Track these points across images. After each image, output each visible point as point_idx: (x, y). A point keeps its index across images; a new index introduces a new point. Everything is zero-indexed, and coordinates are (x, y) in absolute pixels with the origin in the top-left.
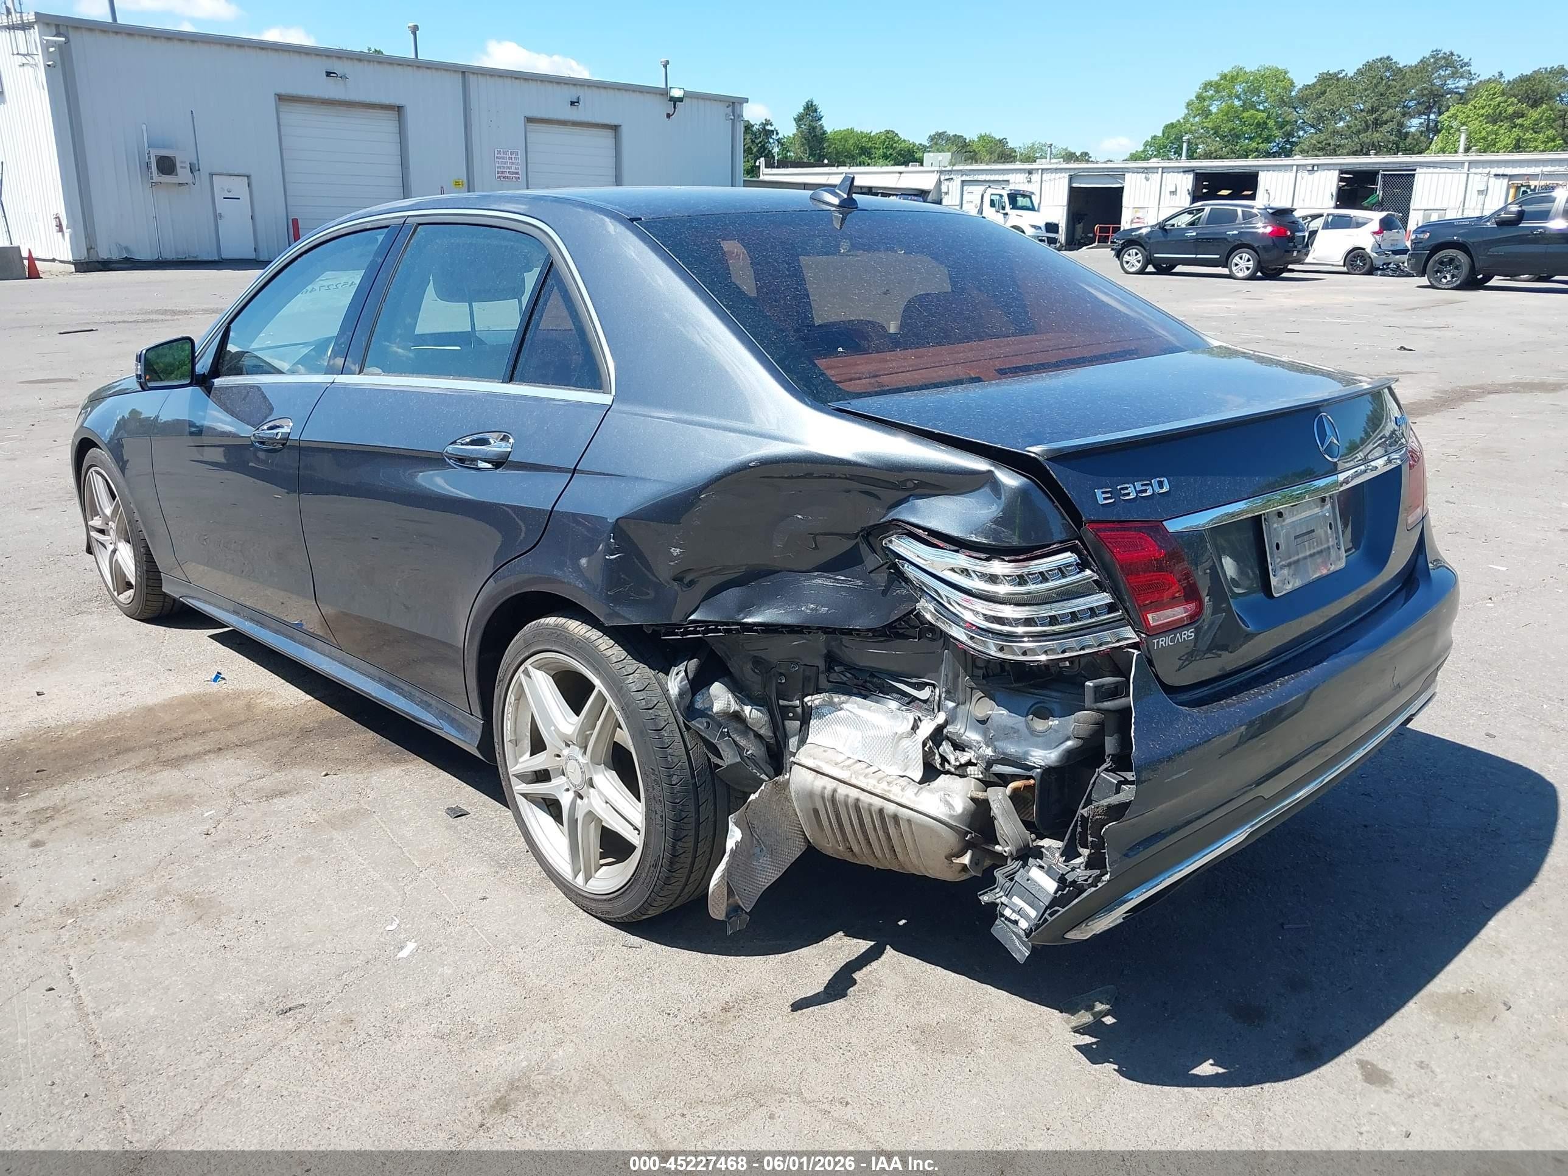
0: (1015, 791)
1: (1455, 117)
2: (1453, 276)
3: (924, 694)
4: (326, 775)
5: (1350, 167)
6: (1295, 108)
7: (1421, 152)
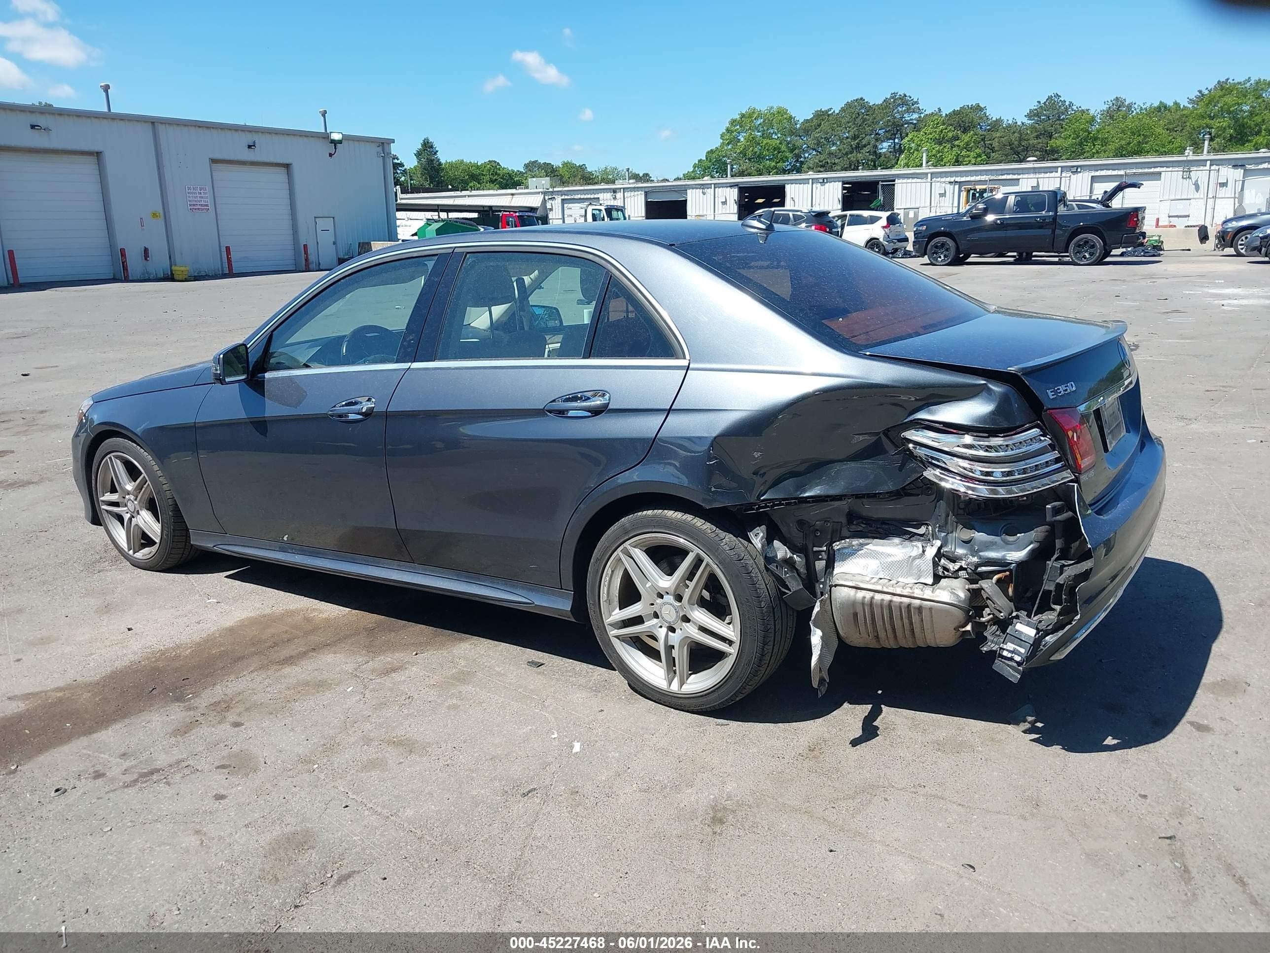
0: (999, 581)
1: (912, 140)
2: (945, 256)
3: (922, 530)
4: (416, 654)
5: (850, 180)
6: (800, 136)
7: (892, 167)
